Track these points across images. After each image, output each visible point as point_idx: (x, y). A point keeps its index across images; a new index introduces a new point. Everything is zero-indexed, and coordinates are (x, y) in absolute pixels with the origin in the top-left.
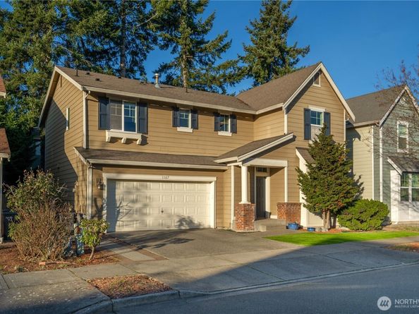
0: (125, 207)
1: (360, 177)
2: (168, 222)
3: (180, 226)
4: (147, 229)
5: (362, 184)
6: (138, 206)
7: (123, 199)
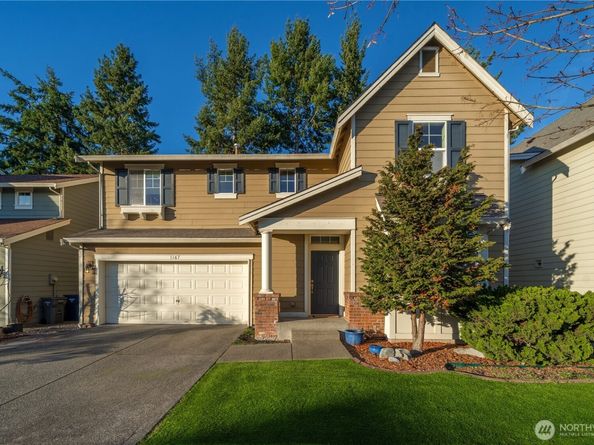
0: (131, 295)
1: (567, 245)
2: (187, 314)
3: (203, 320)
4: (159, 322)
5: (572, 257)
6: (147, 293)
7: (127, 285)
